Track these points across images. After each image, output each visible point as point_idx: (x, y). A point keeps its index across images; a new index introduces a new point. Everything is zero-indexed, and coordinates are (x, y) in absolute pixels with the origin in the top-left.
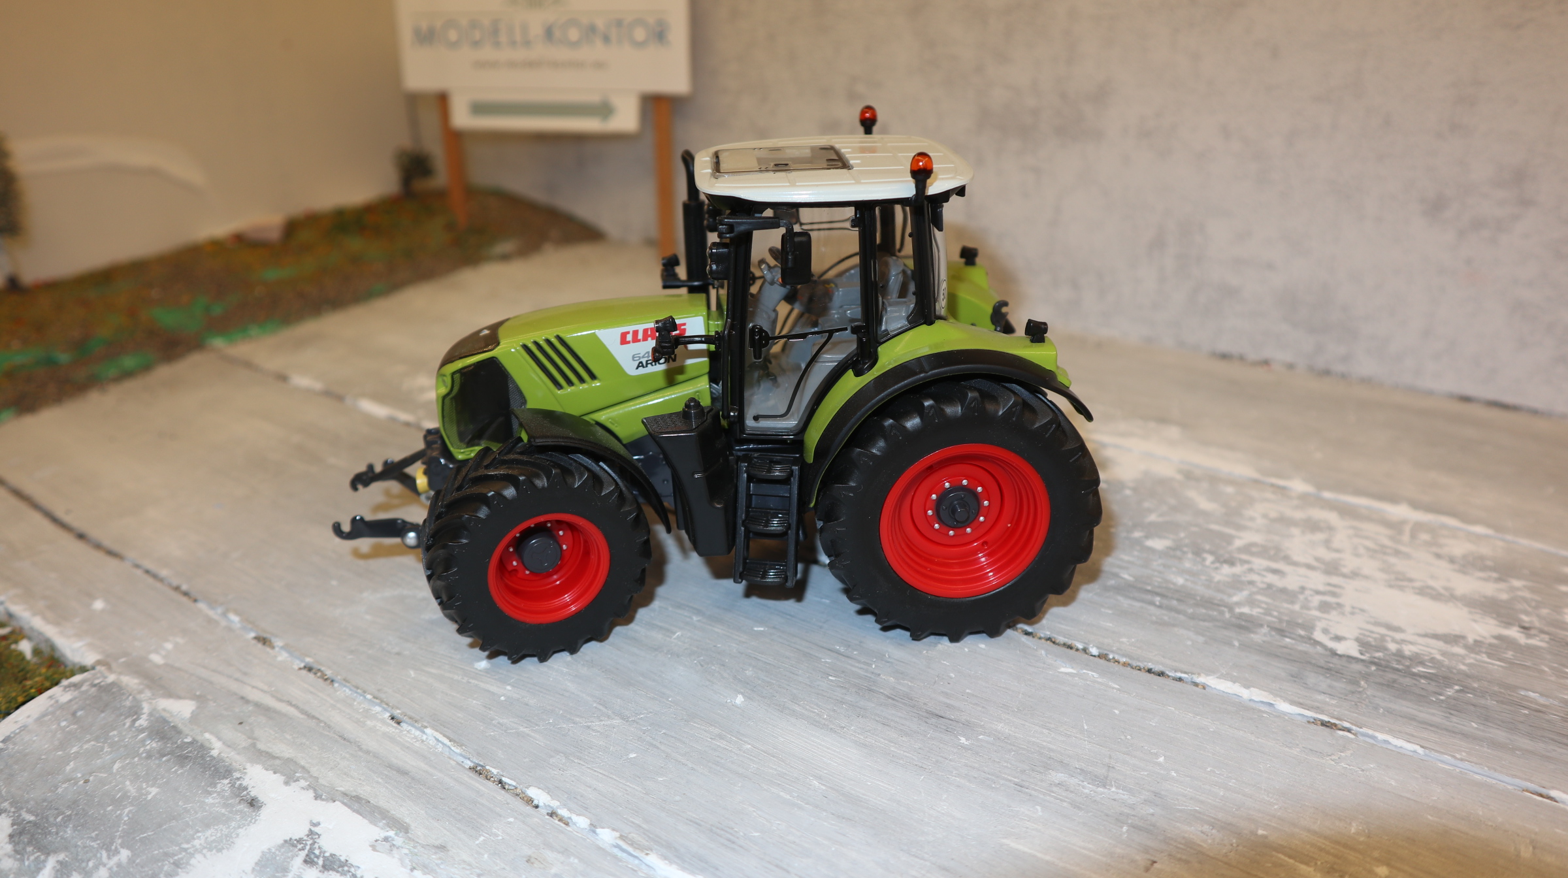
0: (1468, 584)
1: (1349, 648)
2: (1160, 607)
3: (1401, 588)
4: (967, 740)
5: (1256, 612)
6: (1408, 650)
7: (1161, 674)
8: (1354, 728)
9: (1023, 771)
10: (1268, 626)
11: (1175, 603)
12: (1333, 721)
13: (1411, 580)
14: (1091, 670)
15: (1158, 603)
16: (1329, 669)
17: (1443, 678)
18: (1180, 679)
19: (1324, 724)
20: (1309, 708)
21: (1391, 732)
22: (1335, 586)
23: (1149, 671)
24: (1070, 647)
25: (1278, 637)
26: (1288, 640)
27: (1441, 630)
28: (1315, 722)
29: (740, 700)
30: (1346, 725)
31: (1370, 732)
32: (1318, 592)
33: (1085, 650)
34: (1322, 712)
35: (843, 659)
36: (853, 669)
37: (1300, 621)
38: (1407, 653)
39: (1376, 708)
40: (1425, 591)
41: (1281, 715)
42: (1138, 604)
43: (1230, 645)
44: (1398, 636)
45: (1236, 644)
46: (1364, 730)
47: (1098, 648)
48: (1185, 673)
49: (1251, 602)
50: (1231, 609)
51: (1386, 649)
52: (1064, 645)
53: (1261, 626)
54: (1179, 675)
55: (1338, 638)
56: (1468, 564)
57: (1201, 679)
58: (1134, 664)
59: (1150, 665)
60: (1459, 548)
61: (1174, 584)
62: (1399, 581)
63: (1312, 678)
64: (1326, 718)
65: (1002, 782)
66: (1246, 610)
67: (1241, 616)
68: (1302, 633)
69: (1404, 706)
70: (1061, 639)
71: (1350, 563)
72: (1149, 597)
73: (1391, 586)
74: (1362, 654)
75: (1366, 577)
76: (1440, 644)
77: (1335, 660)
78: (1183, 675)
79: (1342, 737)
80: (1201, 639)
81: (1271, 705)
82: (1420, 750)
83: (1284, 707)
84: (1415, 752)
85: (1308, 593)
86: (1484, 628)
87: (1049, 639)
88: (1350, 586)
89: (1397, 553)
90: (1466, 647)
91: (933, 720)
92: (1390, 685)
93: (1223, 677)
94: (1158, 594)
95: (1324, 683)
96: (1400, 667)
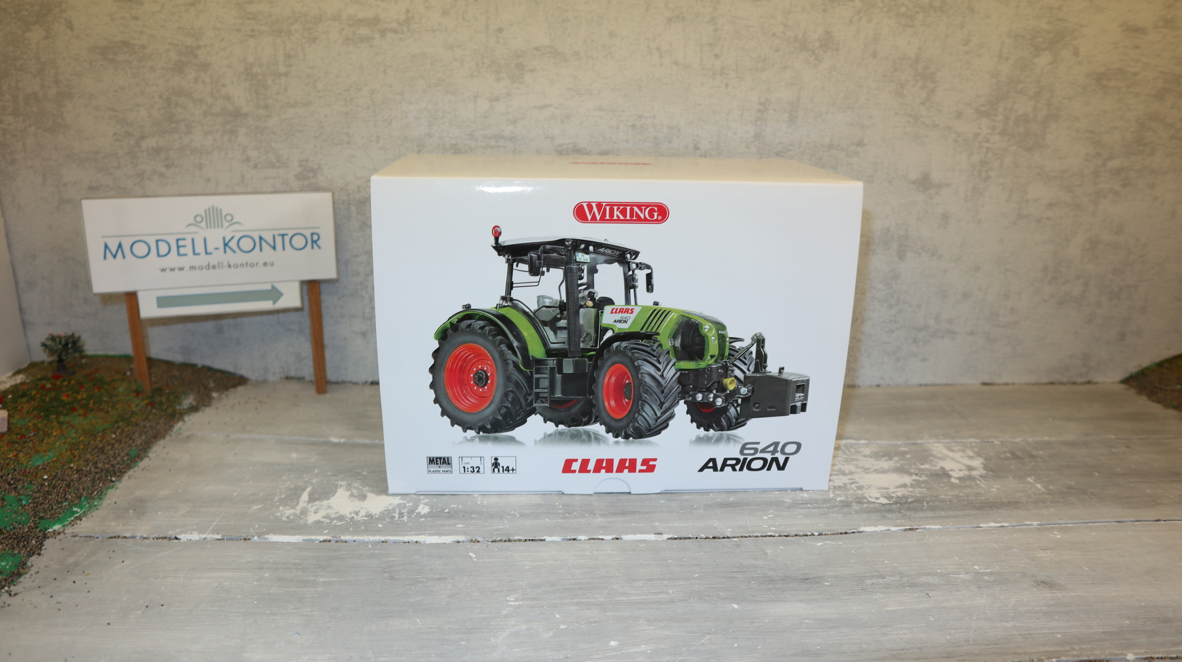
0: (885, 464)
1: (883, 501)
2: (813, 508)
3: (870, 472)
4: (827, 582)
5: (843, 498)
6: (899, 494)
7: (846, 533)
8: (919, 527)
9: (857, 585)
10: (854, 502)
11: (816, 505)
12: (911, 527)
13: (869, 469)
14: (826, 541)
15: (811, 507)
16: (888, 510)
17: (918, 501)
18: (853, 532)
19: (910, 529)
20: (900, 526)
21: (928, 524)
22: (852, 479)
23: (841, 534)
24: (807, 535)
25: (861, 505)
26: (865, 505)
27: (899, 484)
28: (906, 530)
29: (735, 606)
30: (916, 527)
31: (924, 527)
32: (851, 484)
33: (813, 535)
34: (905, 526)
35: (745, 573)
36: (755, 575)
37: (859, 496)
38: (900, 496)
39: (915, 518)
40: (876, 471)
41: (896, 532)
42: (806, 510)
43: (851, 513)
44: (891, 491)
45: (853, 512)
46: (922, 527)
47: (817, 532)
48: (854, 529)
49: (838, 495)
50: (836, 501)
51: (893, 497)
52: (804, 535)
53: (851, 503)
54: (852, 531)
55: (877, 498)
56: (876, 456)
57: (862, 529)
58: (834, 533)
59: (840, 531)
60: (867, 451)
61: (806, 497)
62: (867, 470)
63: (889, 515)
64: (909, 528)
65: (857, 591)
66: (839, 499)
67: (841, 501)
68: (866, 501)
69: (920, 514)
70: (801, 534)
71: (846, 468)
72: (805, 506)
73: (867, 473)
74: (890, 501)
75: (856, 472)
76: (903, 489)
77: (885, 506)
78: (854, 531)
79: (920, 531)
80: (841, 515)
81: (889, 530)
82: (941, 527)
83: (893, 529)
84: (939, 528)
85: (848, 485)
86: (907, 479)
87: (796, 535)
88: (856, 477)
89: (853, 460)
90: (910, 487)
91: (807, 581)
92: (909, 509)
93: (865, 526)
94: (807, 504)
95: (893, 516)
96: (904, 502)
